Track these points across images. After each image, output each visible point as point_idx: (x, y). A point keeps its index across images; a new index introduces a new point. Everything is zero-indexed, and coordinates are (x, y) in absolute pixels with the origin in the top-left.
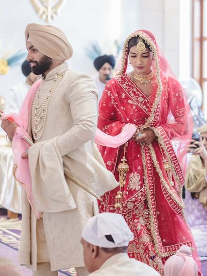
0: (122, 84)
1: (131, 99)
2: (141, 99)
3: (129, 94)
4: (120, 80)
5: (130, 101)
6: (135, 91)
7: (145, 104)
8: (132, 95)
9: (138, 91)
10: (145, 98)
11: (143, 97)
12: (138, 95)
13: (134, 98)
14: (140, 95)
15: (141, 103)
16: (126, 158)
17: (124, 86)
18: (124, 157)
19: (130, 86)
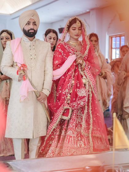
0: (65, 46)
3: (69, 50)
12: (74, 50)
13: (72, 52)
19: (69, 47)
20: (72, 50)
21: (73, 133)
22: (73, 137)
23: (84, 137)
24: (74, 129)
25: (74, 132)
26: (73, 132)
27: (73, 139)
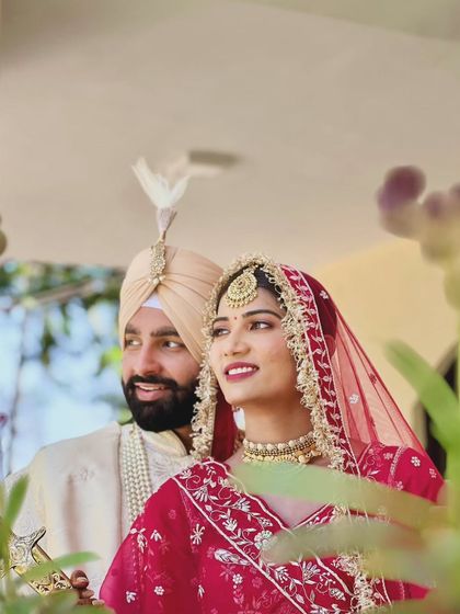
20: (239, 516)
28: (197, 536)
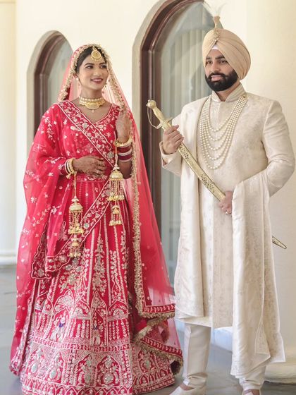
0: (64, 109)
1: (74, 125)
2: (85, 125)
3: (72, 119)
4: (62, 105)
5: (72, 128)
6: (80, 116)
7: (90, 131)
8: (76, 120)
9: (82, 116)
10: (90, 125)
11: (88, 123)
12: (82, 120)
13: (77, 124)
14: (85, 121)
15: (86, 129)
16: (78, 197)
17: (67, 111)
18: (75, 197)
19: (74, 112)
20: (78, 119)
21: (84, 313)
22: (84, 321)
23: (104, 322)
24: (88, 303)
25: (87, 311)
26: (84, 310)
27: (83, 327)
28: (65, 122)
